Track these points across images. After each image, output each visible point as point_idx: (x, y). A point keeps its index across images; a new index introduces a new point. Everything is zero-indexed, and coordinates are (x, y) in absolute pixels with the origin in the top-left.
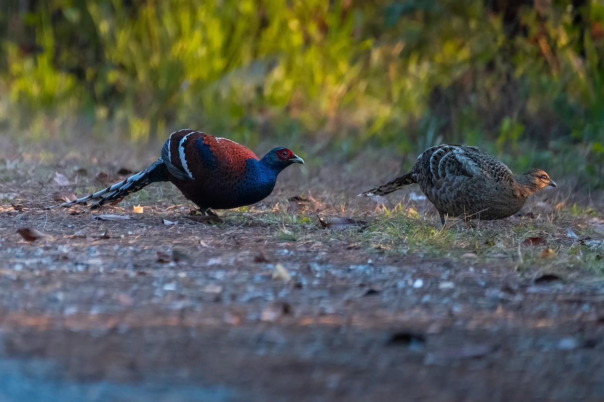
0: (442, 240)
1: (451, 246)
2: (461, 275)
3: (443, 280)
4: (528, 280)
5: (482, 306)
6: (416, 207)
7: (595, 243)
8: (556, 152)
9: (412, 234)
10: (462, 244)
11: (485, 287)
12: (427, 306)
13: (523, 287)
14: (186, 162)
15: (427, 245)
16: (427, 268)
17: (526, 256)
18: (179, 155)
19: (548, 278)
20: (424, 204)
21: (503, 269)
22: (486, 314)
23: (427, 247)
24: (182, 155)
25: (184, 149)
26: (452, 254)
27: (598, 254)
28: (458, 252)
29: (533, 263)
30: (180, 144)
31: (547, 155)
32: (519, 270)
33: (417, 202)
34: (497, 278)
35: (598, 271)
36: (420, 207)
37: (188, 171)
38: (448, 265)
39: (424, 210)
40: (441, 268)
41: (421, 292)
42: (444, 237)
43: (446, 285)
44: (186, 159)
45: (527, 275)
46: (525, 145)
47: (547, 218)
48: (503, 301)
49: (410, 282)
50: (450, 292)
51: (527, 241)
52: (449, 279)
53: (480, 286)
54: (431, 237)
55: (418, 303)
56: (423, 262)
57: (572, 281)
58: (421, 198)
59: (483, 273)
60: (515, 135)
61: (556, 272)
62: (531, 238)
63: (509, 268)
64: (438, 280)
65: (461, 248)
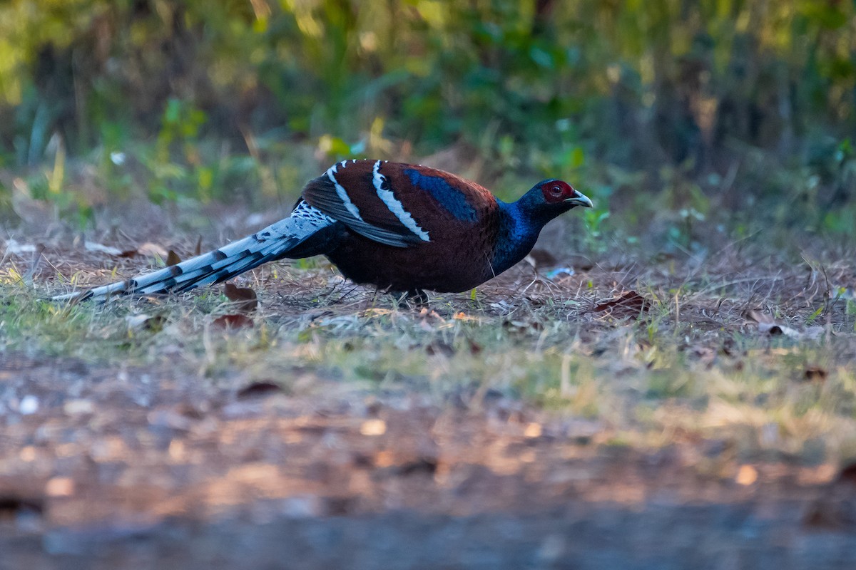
0: (68, 325)
1: (85, 334)
2: (104, 388)
3: (72, 398)
4: (224, 393)
5: (145, 444)
6: (17, 265)
7: (343, 321)
8: (264, 157)
9: (13, 316)
10: (104, 330)
11: (147, 409)
12: (44, 445)
13: (217, 405)
14: (408, 215)
15: (40, 335)
16: (42, 375)
17: (220, 351)
18: (387, 206)
19: (260, 389)
20: (32, 260)
21: (179, 374)
22: (153, 456)
23: (40, 338)
24: (395, 206)
25: (392, 193)
26: (87, 350)
27: (347, 340)
28: (97, 346)
29: (232, 362)
30: (378, 187)
31: (249, 163)
32: (209, 374)
33: (20, 255)
34: (170, 391)
35: (348, 372)
36: (24, 266)
37: (418, 230)
38: (80, 369)
39: (33, 271)
40: (67, 376)
41: (34, 420)
42: (72, 317)
43: (77, 407)
44: (406, 210)
45: (222, 384)
46: (208, 146)
47: (253, 279)
48: (181, 433)
49: (13, 403)
50: (85, 419)
51: (220, 321)
52: (85, 394)
53: (138, 406)
54: (47, 321)
55: (30, 441)
56: (37, 364)
57: (305, 392)
58: (26, 248)
59: (144, 384)
60: (189, 130)
61: (273, 376)
62: (224, 317)
63: (191, 372)
64: (62, 397)
65: (102, 339)
